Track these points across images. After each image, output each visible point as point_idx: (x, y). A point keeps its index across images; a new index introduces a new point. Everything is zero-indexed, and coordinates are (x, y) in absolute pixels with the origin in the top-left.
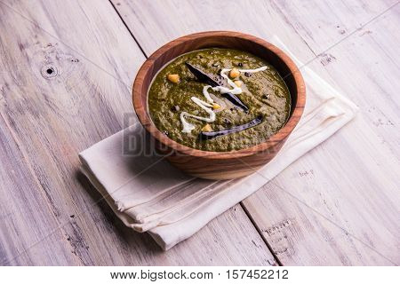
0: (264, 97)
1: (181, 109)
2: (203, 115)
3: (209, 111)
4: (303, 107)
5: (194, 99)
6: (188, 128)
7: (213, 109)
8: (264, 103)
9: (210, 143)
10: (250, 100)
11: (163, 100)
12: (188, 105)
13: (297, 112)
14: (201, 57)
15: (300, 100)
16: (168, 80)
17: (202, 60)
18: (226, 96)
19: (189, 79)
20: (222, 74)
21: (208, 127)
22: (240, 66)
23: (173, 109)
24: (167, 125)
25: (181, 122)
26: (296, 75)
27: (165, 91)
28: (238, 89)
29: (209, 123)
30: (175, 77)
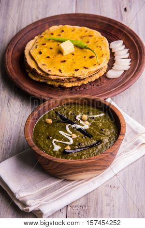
0: (102, 130)
1: (53, 138)
2: (66, 141)
3: (69, 138)
4: (124, 134)
5: (61, 132)
6: (57, 148)
7: (71, 137)
8: (102, 133)
9: (70, 156)
10: (93, 132)
11: (43, 133)
12: (57, 135)
13: (120, 137)
14: (65, 109)
15: (122, 130)
16: (46, 123)
18: (80, 130)
19: (58, 121)
20: (77, 118)
21: (69, 148)
22: (88, 114)
23: (48, 138)
24: (44, 147)
25: (53, 145)
26: (120, 117)
28: (86, 126)
29: (69, 145)
30: (50, 121)
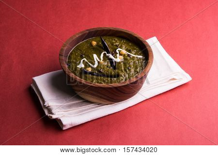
0: (128, 68)
1: (85, 57)
2: (92, 63)
3: (96, 62)
5: (95, 56)
7: (99, 62)
8: (125, 70)
11: (81, 50)
12: (89, 57)
14: (114, 40)
16: (91, 44)
17: (114, 41)
18: (111, 60)
19: (100, 47)
20: (117, 51)
21: (90, 69)
22: (129, 51)
23: (82, 56)
25: (80, 62)
27: (85, 47)
28: (119, 59)
29: (92, 68)
30: (94, 43)
